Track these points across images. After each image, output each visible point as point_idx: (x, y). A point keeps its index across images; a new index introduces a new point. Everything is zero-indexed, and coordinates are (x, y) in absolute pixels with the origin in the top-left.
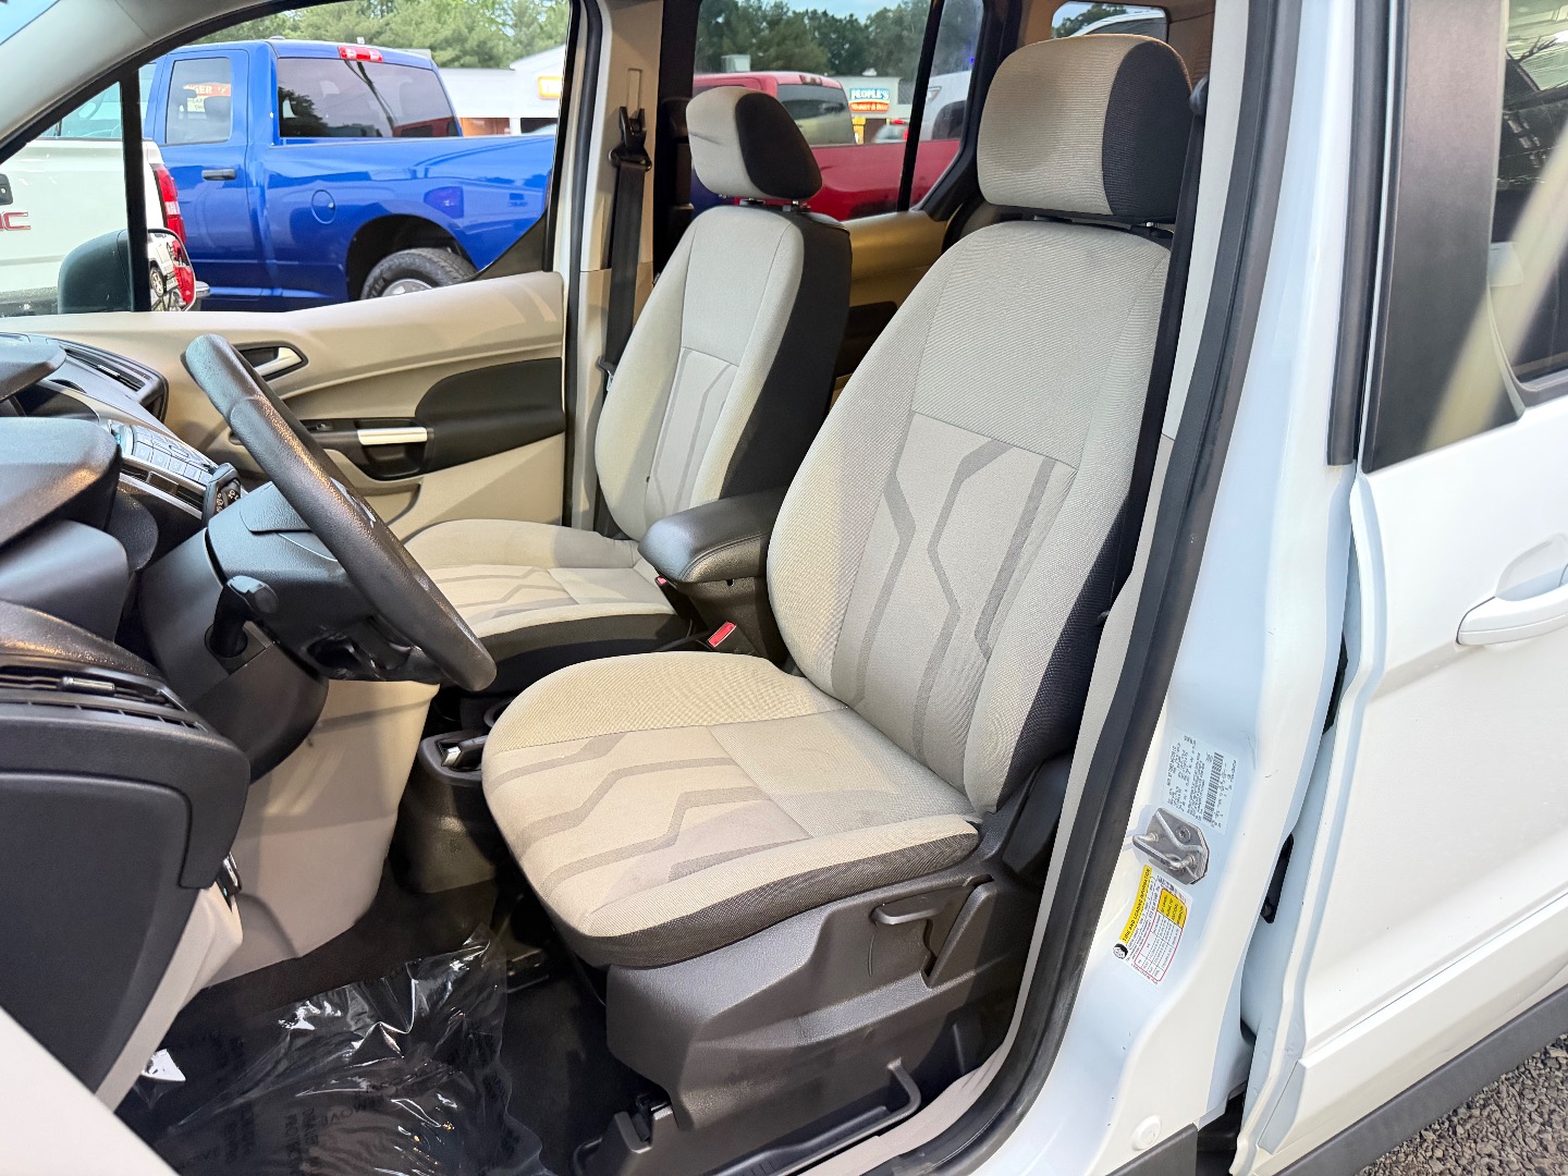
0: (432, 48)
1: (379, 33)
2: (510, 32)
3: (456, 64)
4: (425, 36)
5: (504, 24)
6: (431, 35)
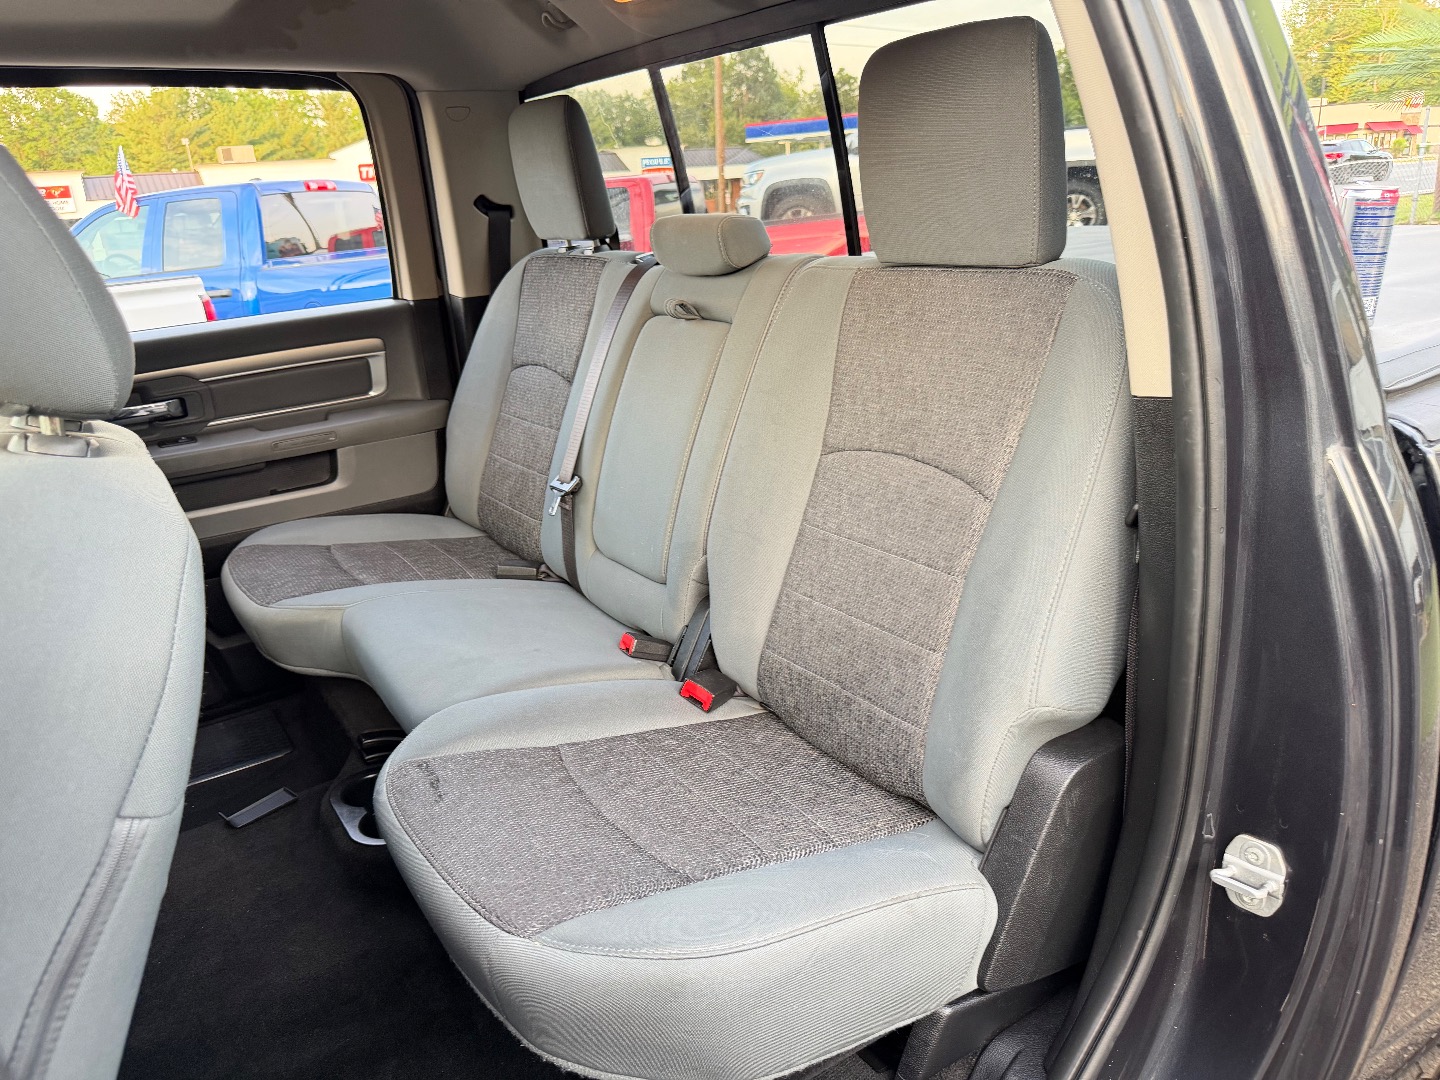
0: (252, 143)
1: (199, 133)
2: (321, 123)
3: (275, 157)
4: (244, 133)
5: (315, 117)
6: (249, 132)
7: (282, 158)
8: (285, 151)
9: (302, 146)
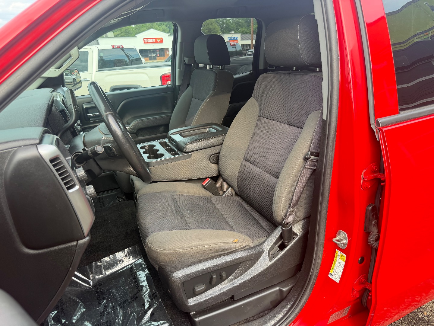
7: (122, 36)
8: (123, 34)
9: (128, 32)
